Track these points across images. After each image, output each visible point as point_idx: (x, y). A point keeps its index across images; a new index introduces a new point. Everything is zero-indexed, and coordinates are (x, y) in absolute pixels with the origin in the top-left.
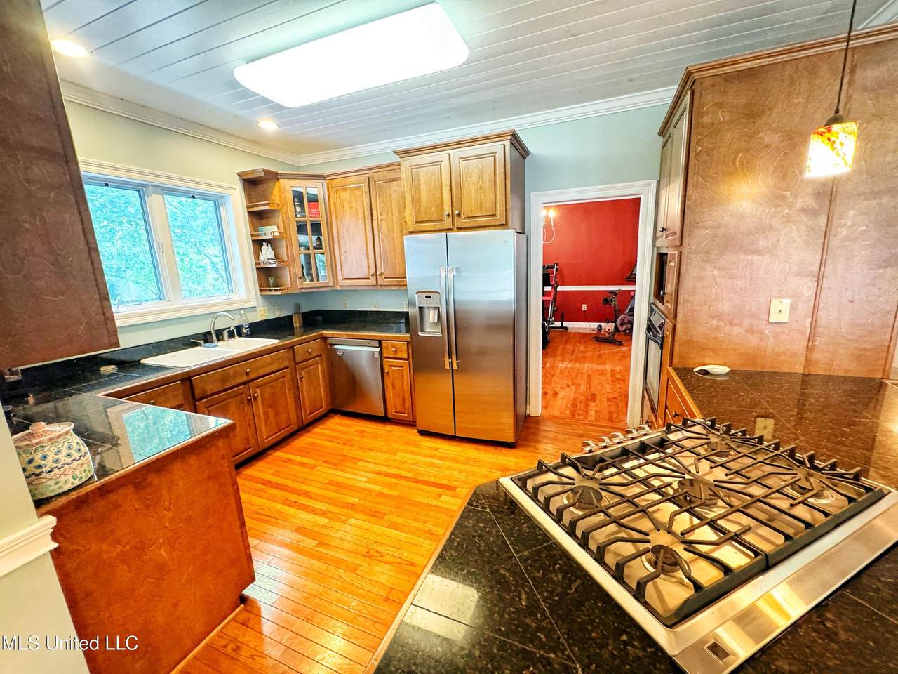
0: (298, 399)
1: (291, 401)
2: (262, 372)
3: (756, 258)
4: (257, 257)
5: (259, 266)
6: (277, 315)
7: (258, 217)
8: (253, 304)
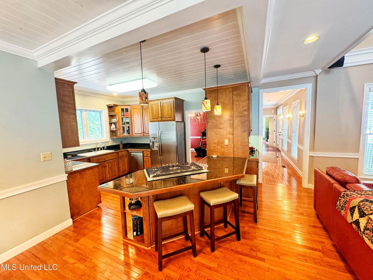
0: (119, 168)
1: (116, 169)
2: (108, 159)
3: (220, 130)
4: (110, 127)
5: (111, 130)
6: (115, 144)
7: (111, 117)
8: (108, 140)
